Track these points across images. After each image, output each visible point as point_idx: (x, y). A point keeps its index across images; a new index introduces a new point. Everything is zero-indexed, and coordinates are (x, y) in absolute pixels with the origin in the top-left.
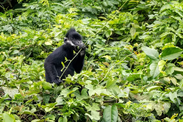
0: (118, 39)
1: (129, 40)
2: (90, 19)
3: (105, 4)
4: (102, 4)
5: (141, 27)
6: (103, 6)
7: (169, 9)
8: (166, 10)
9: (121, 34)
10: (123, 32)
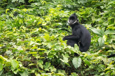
0: (85, 23)
1: (91, 23)
2: (69, 11)
3: (79, 3)
4: (77, 3)
5: (98, 16)
6: (78, 4)
7: (112, 4)
8: (111, 4)
9: (87, 20)
10: (87, 18)
